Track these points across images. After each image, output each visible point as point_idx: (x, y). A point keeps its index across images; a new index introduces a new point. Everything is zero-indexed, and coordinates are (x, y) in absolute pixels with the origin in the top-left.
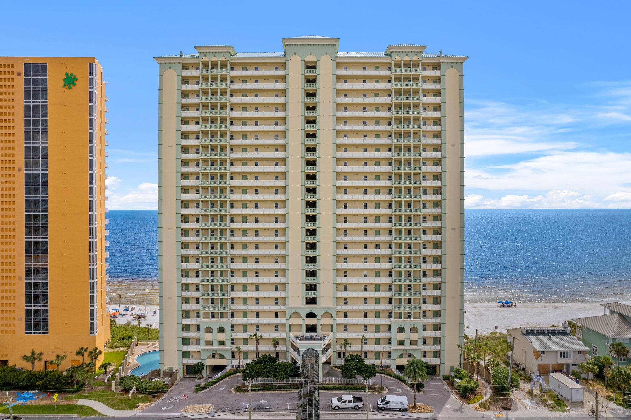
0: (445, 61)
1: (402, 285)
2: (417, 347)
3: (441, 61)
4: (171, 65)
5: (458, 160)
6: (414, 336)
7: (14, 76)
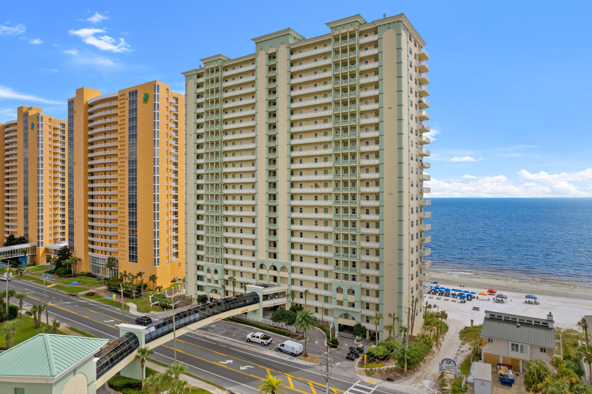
0: (381, 24)
1: (348, 248)
2: (353, 309)
3: (377, 25)
4: (191, 76)
5: (396, 122)
6: (351, 298)
7: (125, 101)
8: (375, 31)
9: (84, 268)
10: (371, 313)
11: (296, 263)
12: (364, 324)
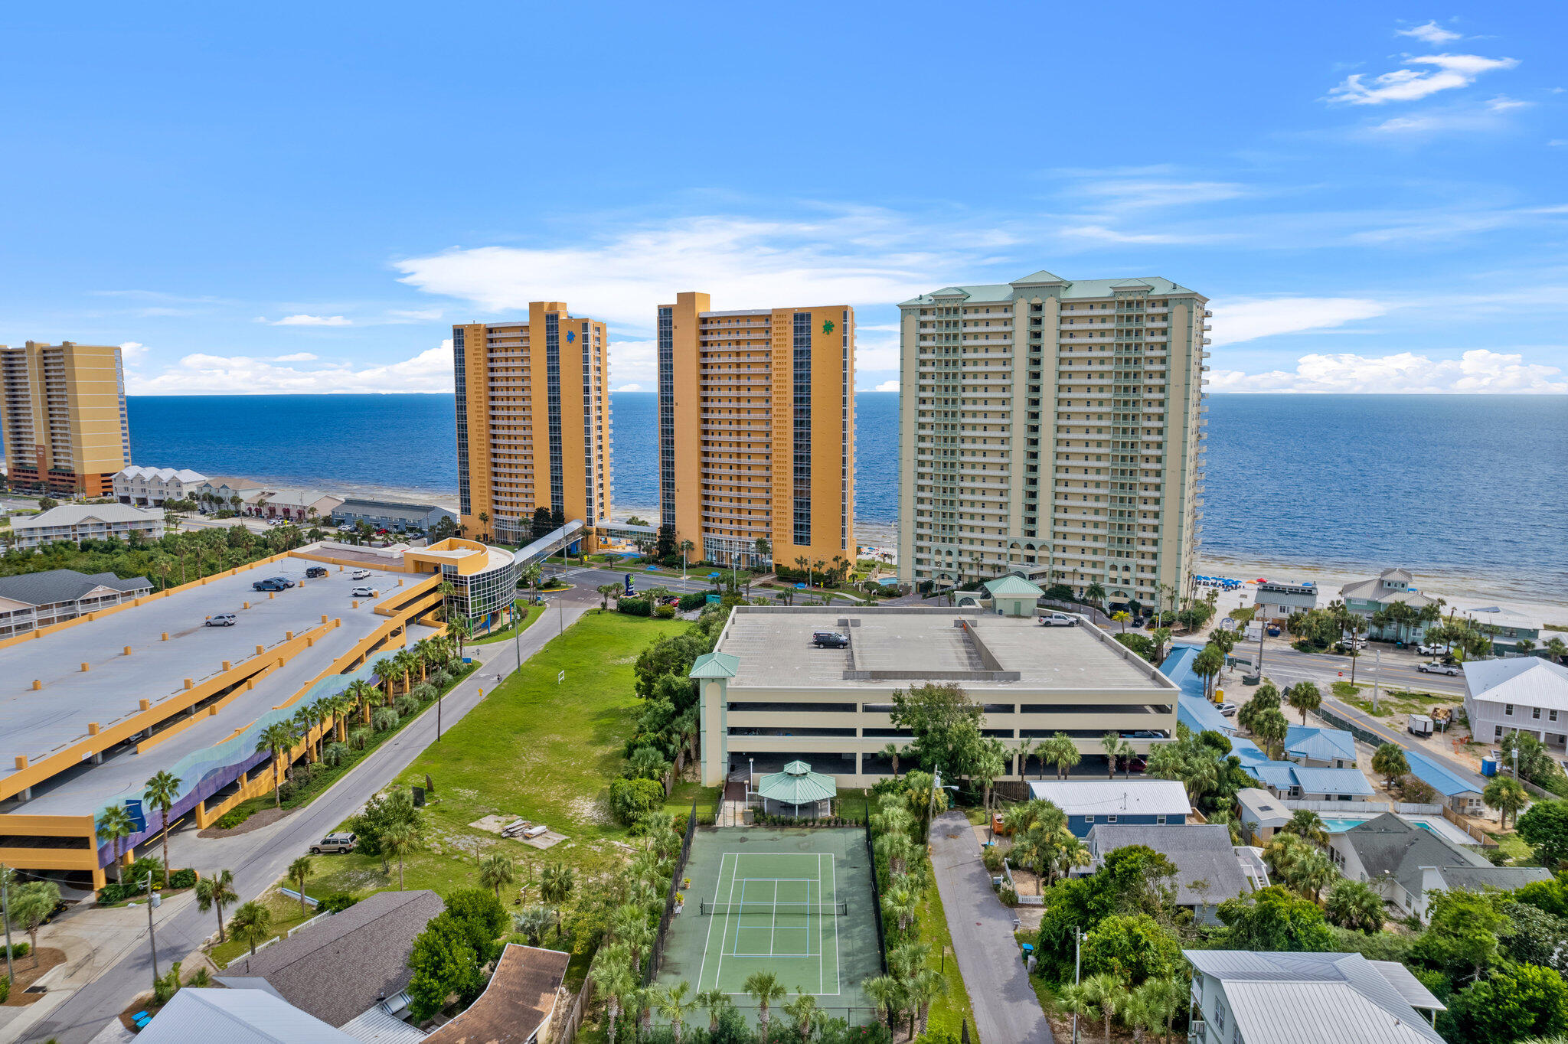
0: (1172, 298)
1: (1123, 525)
2: (1127, 586)
3: (1169, 298)
4: (911, 311)
5: (1183, 401)
6: (1126, 575)
7: (787, 325)
8: (1165, 303)
9: (697, 556)
10: (1147, 589)
11: (1059, 541)
12: (1138, 600)
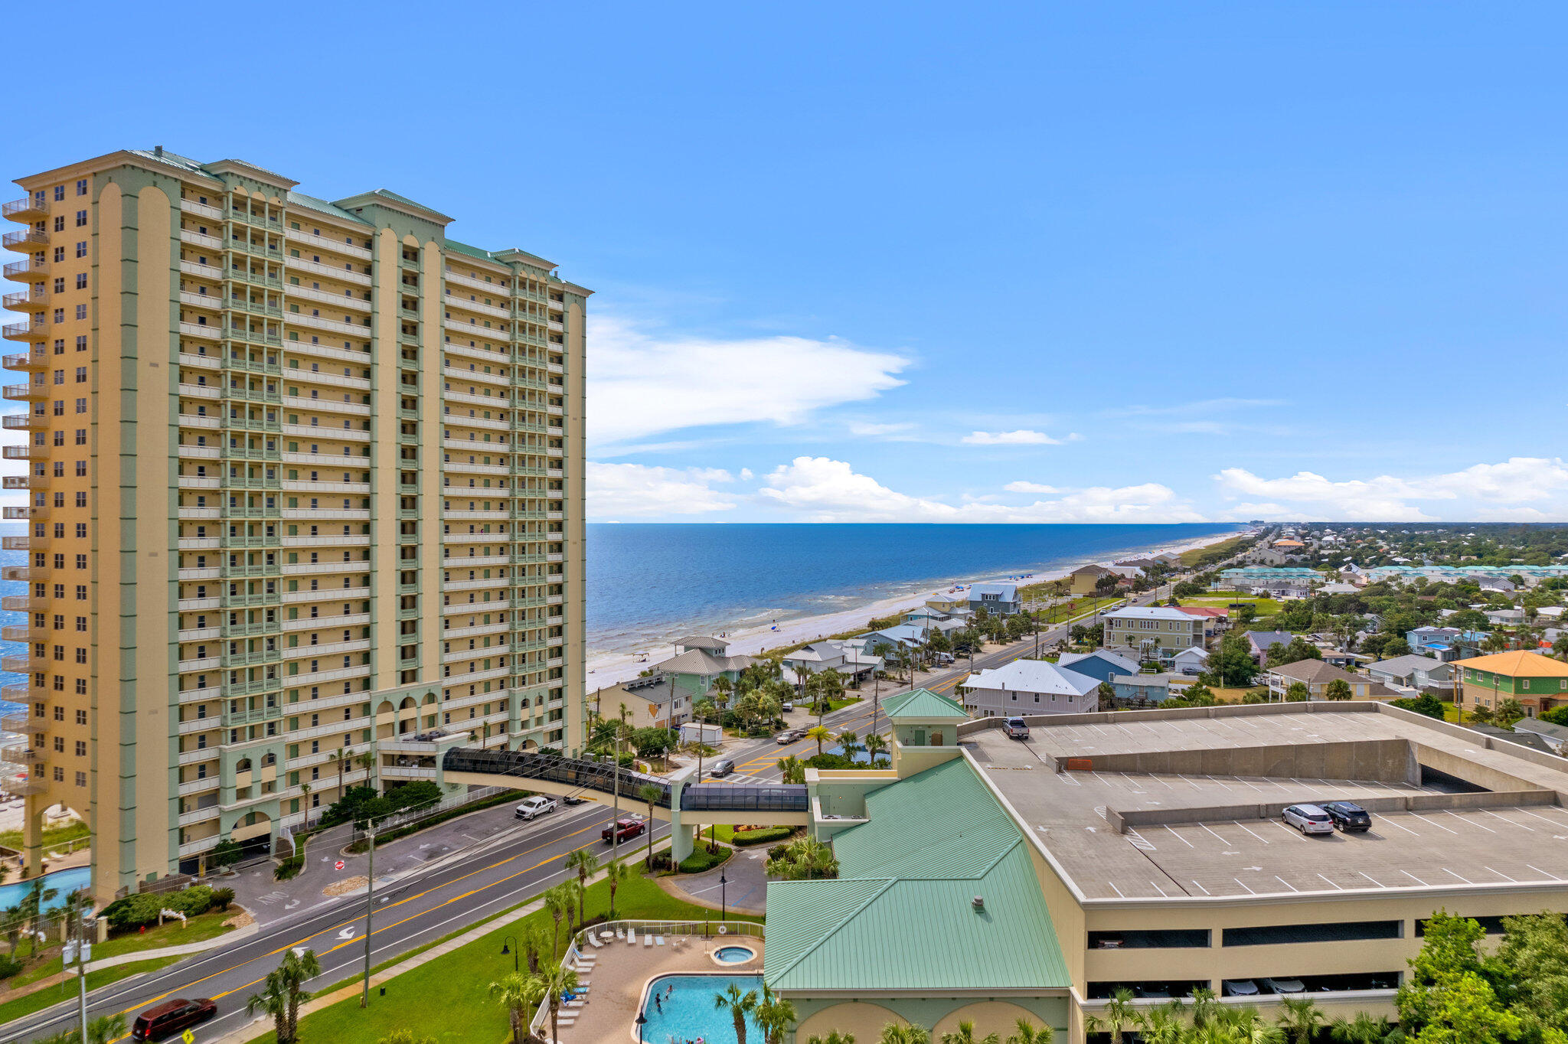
0: (570, 291)
2: (540, 727)
3: (566, 290)
4: (159, 180)
5: (581, 441)
6: (539, 710)
8: (560, 297)
